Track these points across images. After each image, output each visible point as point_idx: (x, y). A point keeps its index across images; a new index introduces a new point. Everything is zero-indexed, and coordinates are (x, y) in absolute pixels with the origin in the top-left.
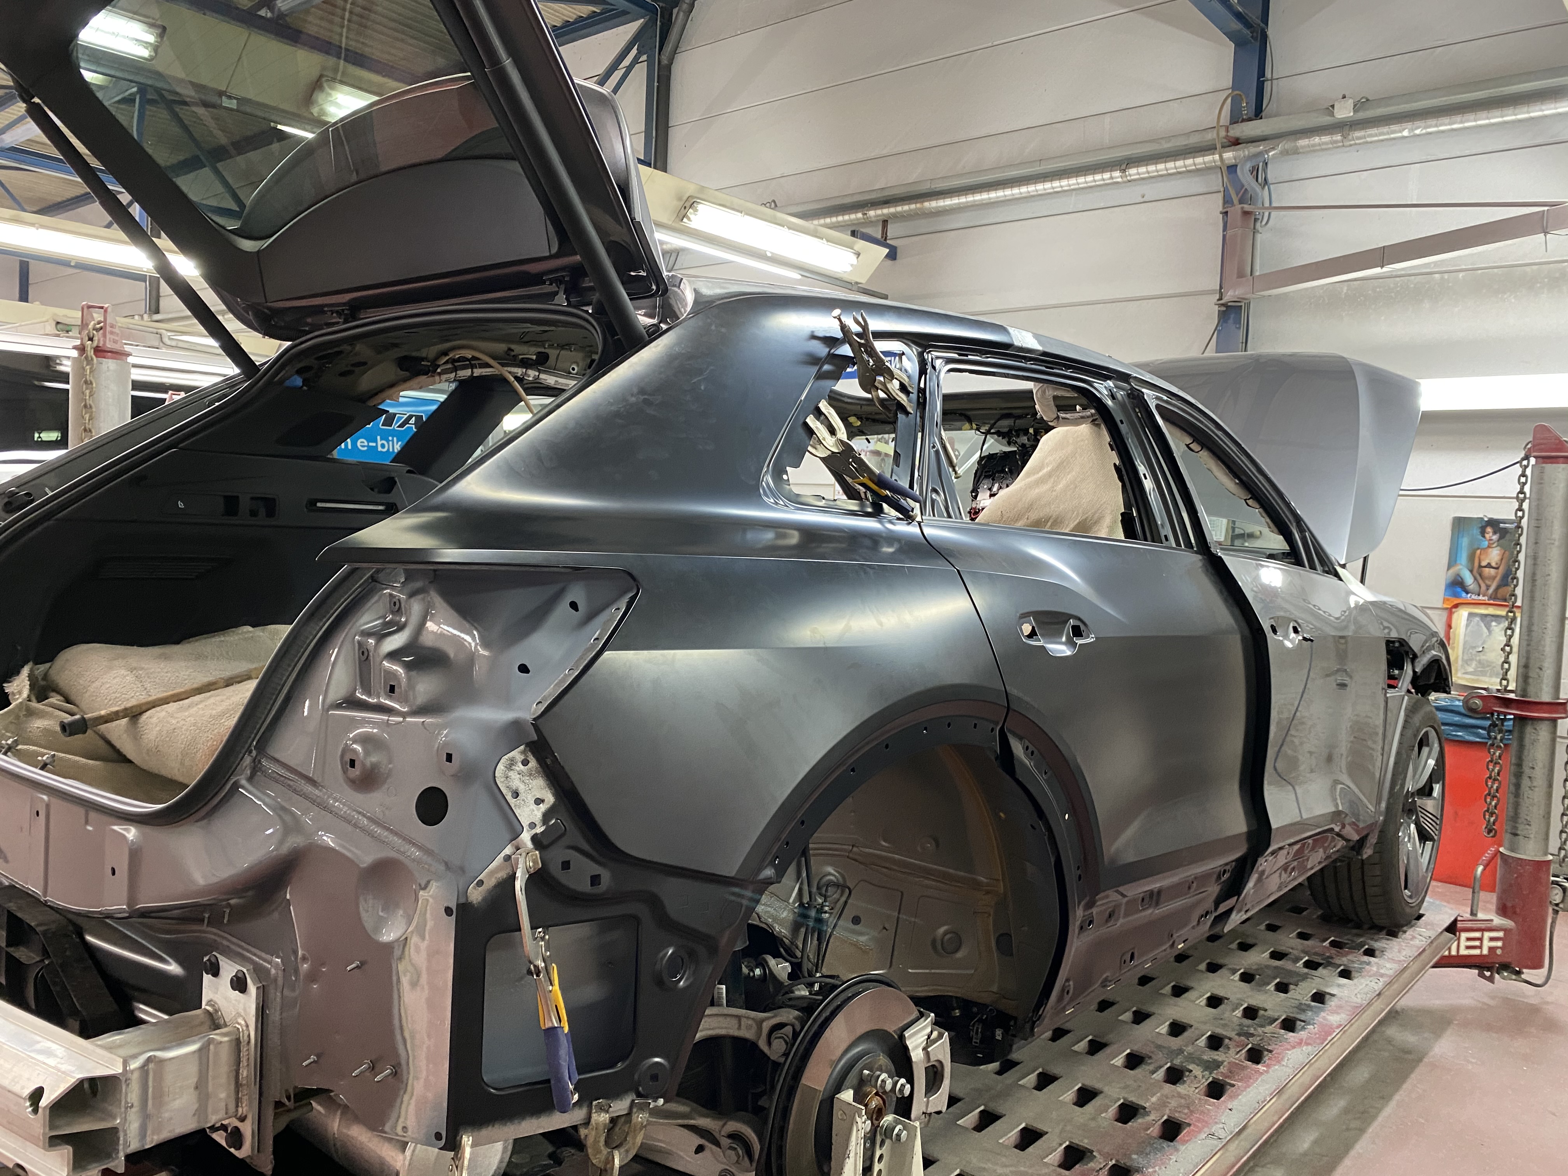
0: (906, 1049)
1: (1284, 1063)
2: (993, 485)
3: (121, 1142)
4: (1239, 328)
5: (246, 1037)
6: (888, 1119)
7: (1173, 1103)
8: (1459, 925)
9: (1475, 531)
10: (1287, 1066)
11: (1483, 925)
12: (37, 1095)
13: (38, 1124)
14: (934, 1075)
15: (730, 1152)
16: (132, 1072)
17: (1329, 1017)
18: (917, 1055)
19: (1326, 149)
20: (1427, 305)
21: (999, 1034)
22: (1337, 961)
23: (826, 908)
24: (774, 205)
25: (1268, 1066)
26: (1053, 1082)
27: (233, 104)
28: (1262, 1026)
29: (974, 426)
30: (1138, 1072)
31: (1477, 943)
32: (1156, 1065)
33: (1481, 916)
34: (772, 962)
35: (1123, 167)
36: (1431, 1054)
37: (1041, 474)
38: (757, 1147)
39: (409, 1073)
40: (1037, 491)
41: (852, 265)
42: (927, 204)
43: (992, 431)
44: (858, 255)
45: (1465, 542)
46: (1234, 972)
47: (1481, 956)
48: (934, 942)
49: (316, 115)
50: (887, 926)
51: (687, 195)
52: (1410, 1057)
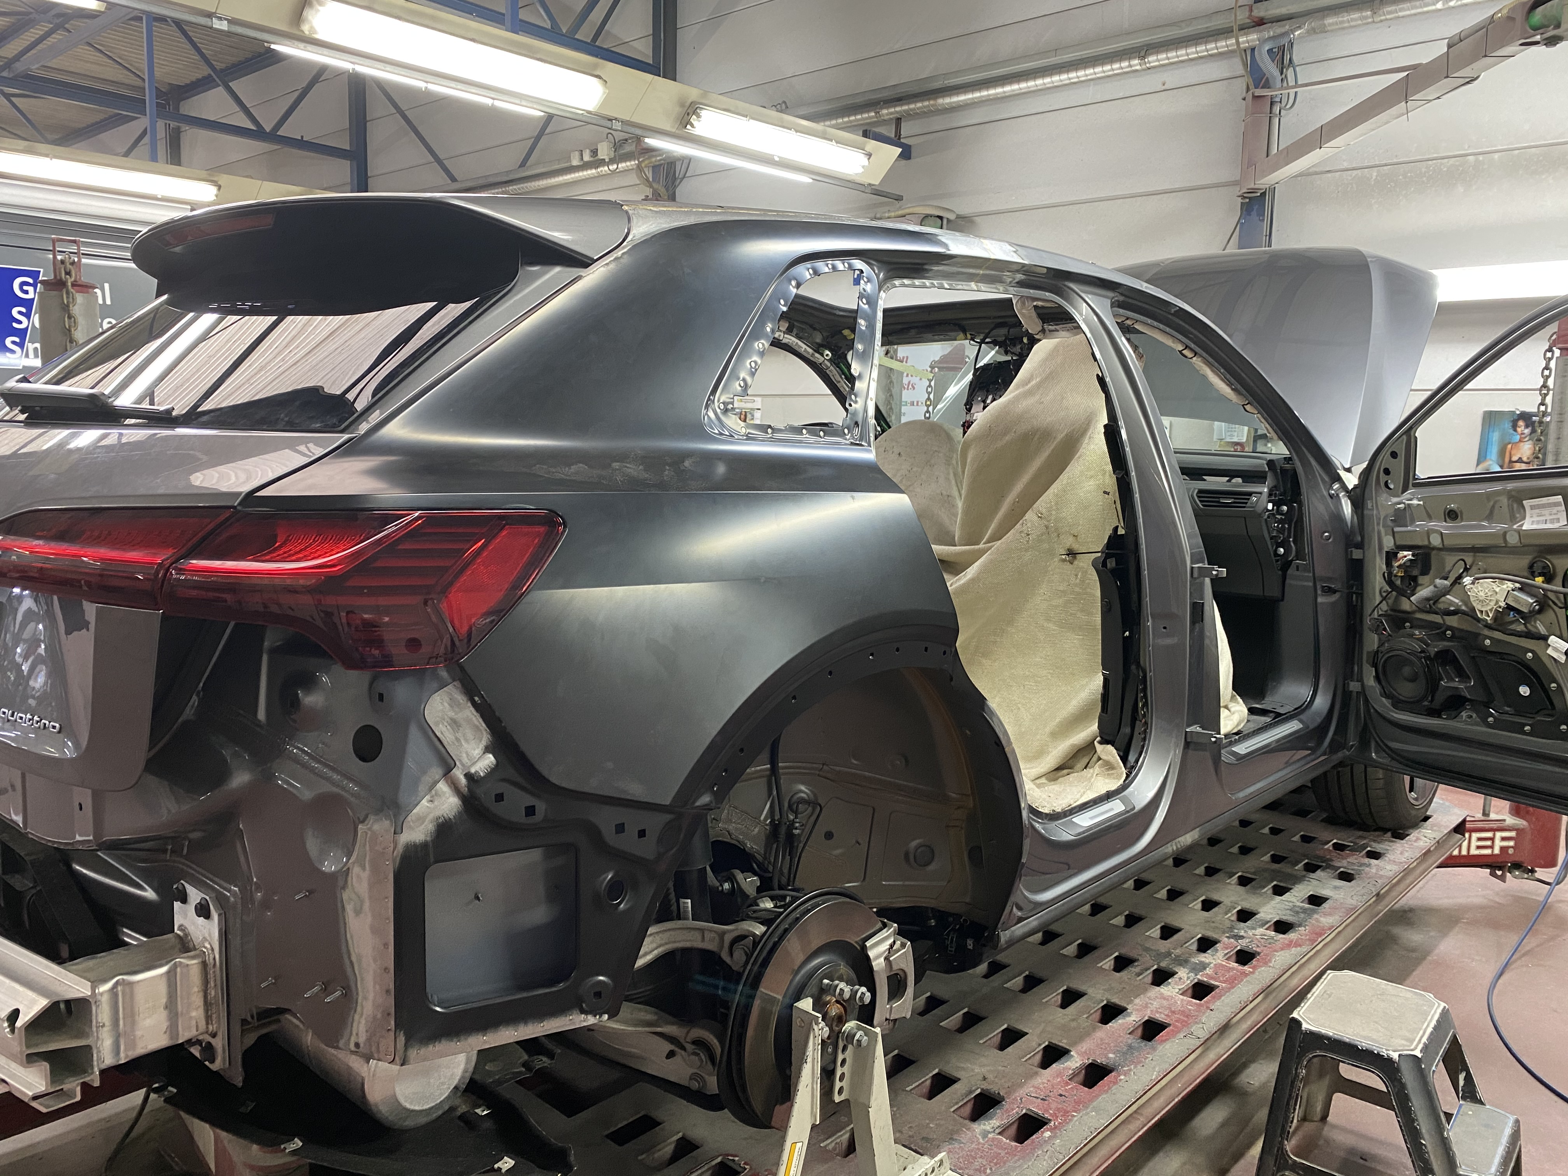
0: (868, 958)
1: (1271, 965)
2: (987, 398)
3: (95, 1058)
4: (1263, 220)
5: (212, 960)
6: (850, 1025)
7: (1156, 1004)
8: (1468, 825)
9: (1506, 425)
10: (1273, 967)
11: (1494, 825)
12: (14, 1015)
13: (16, 1043)
14: (897, 985)
15: (693, 1057)
16: (101, 994)
17: (1322, 919)
18: (878, 964)
19: (1355, 26)
20: (1461, 189)
21: (970, 944)
22: (1336, 864)
23: (797, 825)
24: (783, 107)
25: (1254, 968)
26: (1039, 984)
27: (224, 26)
28: (1254, 928)
29: (969, 336)
30: (1124, 974)
31: (1489, 843)
32: (1143, 967)
33: (1493, 816)
34: (740, 876)
35: (1142, 54)
36: (1437, 951)
37: (1030, 385)
38: (718, 1050)
39: (357, 994)
40: (1024, 403)
41: (863, 167)
42: (940, 101)
43: (987, 340)
44: (869, 155)
45: (1495, 437)
46: (1231, 875)
47: (1492, 855)
48: (907, 855)
49: (307, 33)
50: (860, 841)
51: (690, 101)
52: (1414, 955)
